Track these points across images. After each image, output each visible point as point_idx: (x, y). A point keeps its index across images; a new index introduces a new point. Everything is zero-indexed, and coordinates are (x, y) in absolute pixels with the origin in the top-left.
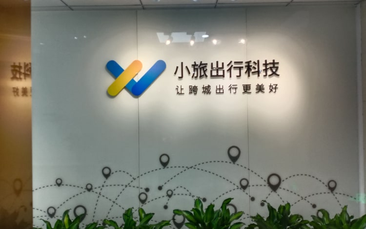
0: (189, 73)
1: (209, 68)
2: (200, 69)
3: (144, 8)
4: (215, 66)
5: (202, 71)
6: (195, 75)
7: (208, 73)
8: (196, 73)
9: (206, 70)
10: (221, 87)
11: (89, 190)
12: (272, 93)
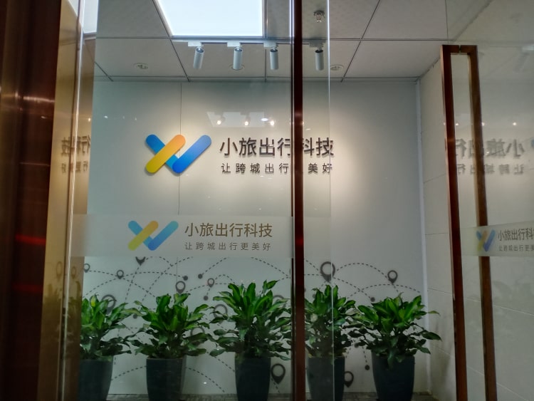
0: (236, 150)
1: (258, 145)
2: (248, 146)
3: (189, 81)
4: (264, 143)
5: (251, 149)
6: (243, 152)
7: (257, 151)
8: (244, 150)
9: (255, 147)
10: (271, 166)
11: (120, 277)
12: (326, 174)
